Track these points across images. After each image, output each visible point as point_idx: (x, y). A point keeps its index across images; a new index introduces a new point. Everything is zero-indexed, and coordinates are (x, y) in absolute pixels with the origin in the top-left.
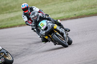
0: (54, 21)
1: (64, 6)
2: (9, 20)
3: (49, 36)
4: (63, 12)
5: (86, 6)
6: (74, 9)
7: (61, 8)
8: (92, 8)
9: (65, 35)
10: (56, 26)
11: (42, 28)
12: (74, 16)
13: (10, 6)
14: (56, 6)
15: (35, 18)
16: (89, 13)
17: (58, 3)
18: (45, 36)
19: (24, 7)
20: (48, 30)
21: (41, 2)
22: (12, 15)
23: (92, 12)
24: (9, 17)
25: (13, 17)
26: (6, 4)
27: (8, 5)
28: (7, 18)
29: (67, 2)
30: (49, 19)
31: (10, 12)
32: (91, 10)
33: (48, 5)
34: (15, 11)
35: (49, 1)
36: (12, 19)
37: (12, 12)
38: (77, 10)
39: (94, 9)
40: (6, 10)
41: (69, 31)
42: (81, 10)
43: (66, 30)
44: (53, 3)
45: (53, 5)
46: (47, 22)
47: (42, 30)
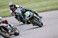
0: (34, 12)
1: (36, 4)
2: (3, 13)
3: (31, 21)
4: (35, 8)
5: (49, 5)
6: (42, 7)
7: (35, 6)
8: (53, 6)
9: (40, 20)
10: (35, 15)
11: (27, 16)
12: (42, 10)
13: (4, 4)
14: (31, 5)
15: (22, 10)
16: (51, 9)
17: (32, 3)
18: (29, 20)
19: (10, 5)
20: (30, 17)
21: (22, 2)
22: (5, 10)
23: (53, 8)
24: (3, 11)
25: (6, 11)
26: (1, 3)
27: (3, 4)
28: (2, 11)
29: (38, 2)
30: (30, 11)
31: (4, 8)
32: (52, 7)
33: (26, 4)
34: (7, 8)
35: (27, 2)
36: (5, 12)
37: (5, 8)
38: (44, 7)
39: (54, 6)
40: (2, 7)
41: (42, 18)
42: (46, 7)
43: (40, 17)
44: (30, 3)
45: (29, 4)
46: (30, 12)
47: (27, 17)
